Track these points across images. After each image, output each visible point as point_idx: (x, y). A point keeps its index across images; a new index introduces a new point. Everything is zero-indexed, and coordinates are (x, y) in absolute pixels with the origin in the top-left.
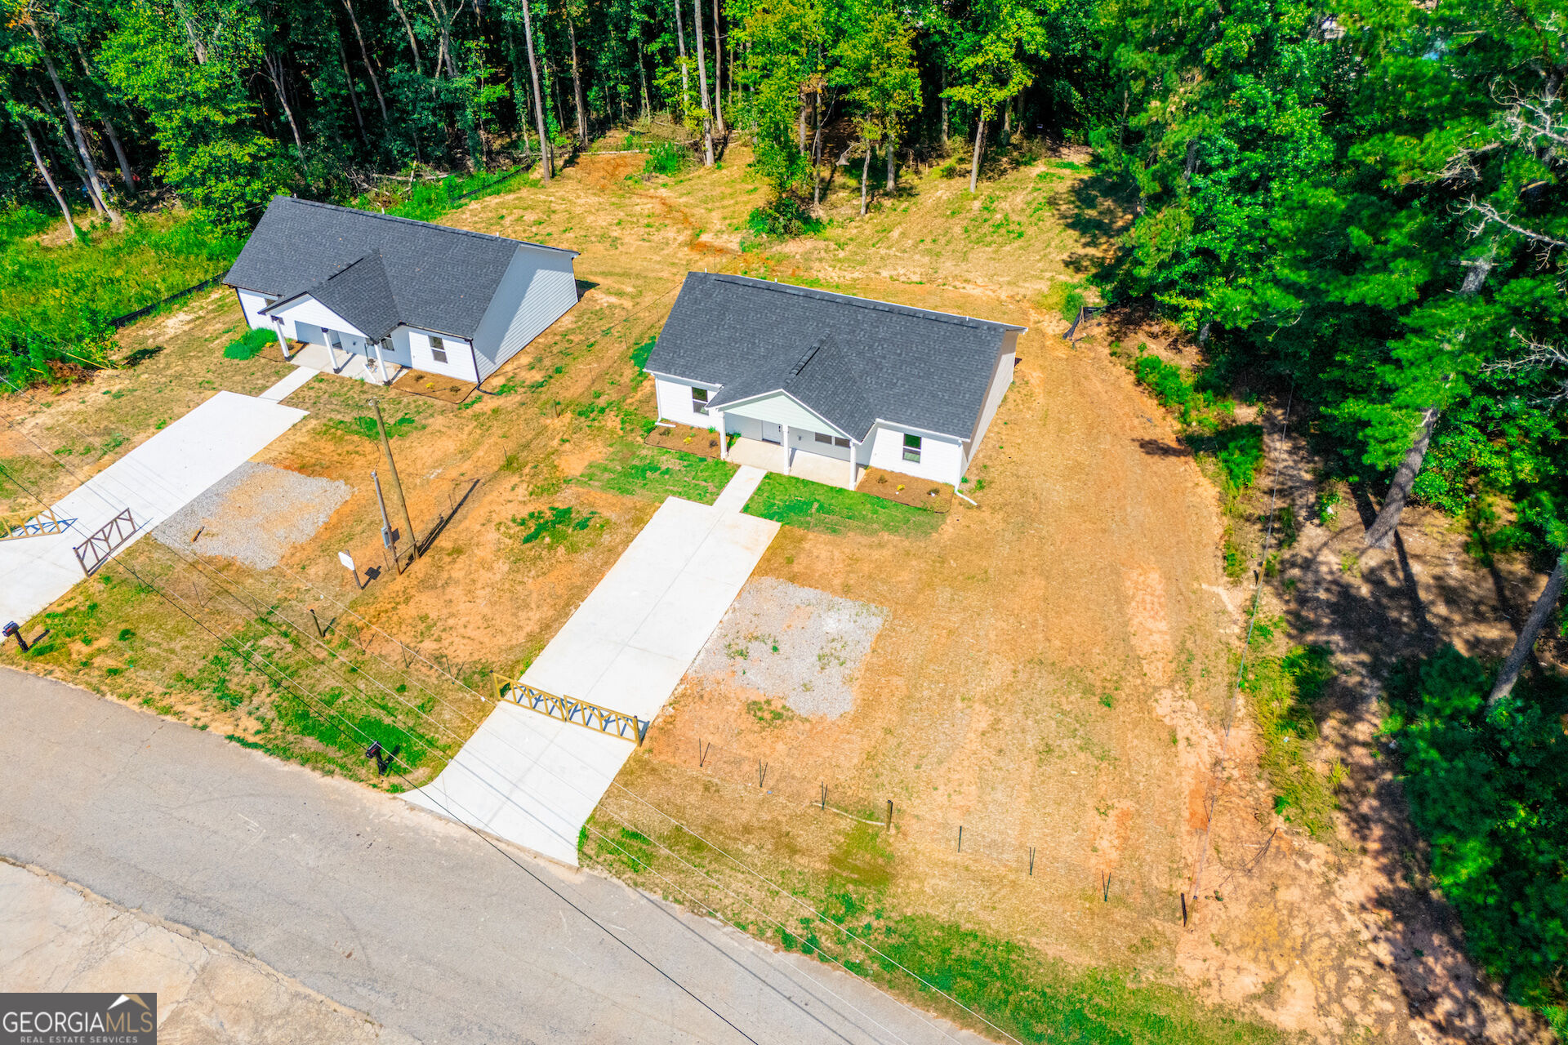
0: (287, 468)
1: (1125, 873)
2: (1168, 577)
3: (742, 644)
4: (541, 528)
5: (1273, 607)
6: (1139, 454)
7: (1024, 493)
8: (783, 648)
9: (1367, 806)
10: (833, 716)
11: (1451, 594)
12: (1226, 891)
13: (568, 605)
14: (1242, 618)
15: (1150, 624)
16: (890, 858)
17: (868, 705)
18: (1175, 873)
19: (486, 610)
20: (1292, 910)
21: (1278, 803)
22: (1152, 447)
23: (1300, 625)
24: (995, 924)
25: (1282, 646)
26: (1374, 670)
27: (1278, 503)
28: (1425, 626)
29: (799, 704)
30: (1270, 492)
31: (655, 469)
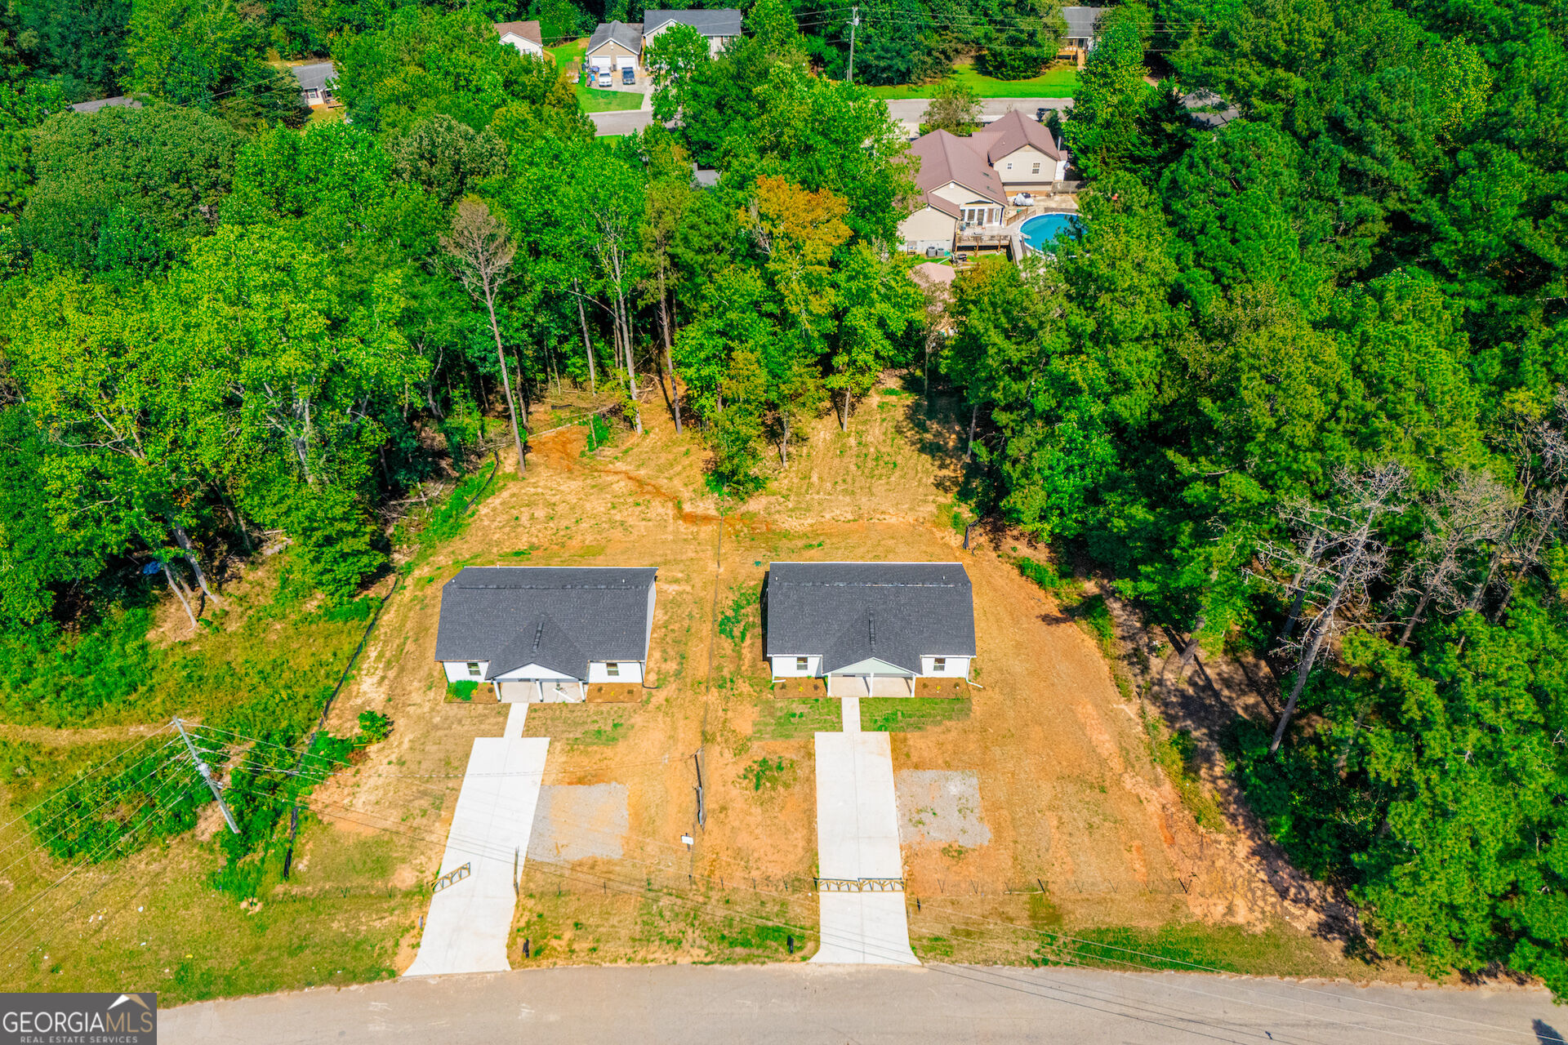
0: (570, 783)
1: (1152, 877)
2: (1096, 706)
3: (916, 817)
4: (758, 778)
5: (1153, 711)
6: (1044, 626)
7: (1001, 671)
8: (937, 811)
9: (1233, 808)
10: (986, 843)
11: (1227, 683)
12: (1196, 871)
13: (810, 823)
14: (1139, 721)
15: (1101, 738)
16: (1054, 907)
17: (998, 830)
18: (1172, 869)
19: (769, 841)
20: (1224, 869)
21: (1198, 820)
22: (1048, 620)
23: (1171, 719)
24: (1114, 921)
25: (1165, 734)
26: (1211, 736)
27: (1130, 645)
28: (1223, 704)
29: (965, 841)
30: (1123, 638)
31: (794, 715)
